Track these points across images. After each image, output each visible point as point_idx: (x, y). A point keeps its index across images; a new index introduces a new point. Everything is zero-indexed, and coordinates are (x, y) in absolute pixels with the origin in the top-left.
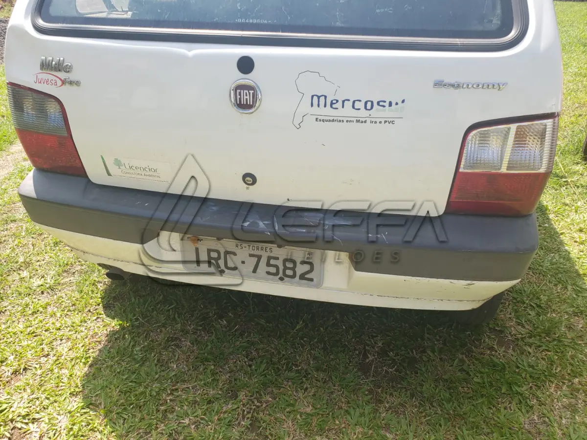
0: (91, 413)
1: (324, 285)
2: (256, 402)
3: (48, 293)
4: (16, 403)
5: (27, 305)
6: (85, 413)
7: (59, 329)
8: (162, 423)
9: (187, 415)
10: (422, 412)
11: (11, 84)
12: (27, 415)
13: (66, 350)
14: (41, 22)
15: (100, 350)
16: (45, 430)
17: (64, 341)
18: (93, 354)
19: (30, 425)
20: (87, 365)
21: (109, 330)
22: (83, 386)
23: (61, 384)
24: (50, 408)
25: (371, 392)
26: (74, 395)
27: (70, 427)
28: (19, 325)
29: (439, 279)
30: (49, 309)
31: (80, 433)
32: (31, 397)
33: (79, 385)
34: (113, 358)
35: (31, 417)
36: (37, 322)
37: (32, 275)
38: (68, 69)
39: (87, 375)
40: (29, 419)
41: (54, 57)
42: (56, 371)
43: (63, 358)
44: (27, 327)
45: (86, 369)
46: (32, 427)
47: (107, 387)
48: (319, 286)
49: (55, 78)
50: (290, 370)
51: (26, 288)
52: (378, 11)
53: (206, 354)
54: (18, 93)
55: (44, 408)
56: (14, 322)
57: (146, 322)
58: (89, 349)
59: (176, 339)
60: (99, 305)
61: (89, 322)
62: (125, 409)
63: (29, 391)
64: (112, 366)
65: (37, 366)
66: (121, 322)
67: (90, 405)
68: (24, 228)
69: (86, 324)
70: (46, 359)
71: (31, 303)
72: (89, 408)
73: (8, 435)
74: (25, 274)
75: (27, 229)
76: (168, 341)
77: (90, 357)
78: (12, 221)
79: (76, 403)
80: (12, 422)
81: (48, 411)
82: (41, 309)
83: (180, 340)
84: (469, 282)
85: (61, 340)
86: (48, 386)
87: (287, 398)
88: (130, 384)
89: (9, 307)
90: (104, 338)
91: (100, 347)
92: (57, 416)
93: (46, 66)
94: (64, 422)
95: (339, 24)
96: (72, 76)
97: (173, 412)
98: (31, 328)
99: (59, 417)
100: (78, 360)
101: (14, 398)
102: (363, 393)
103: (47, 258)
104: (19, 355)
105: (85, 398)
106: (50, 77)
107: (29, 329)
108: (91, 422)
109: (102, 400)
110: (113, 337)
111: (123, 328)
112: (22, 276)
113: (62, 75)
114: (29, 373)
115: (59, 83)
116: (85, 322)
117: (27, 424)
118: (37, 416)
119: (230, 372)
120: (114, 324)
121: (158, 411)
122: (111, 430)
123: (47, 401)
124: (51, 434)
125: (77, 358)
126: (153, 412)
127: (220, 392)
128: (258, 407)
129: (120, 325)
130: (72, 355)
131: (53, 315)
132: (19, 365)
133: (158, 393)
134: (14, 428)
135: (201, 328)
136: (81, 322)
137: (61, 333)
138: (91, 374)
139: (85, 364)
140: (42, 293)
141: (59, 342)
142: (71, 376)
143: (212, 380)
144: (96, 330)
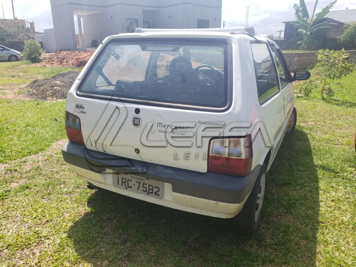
0: (69, 240)
1: (164, 198)
2: (133, 248)
3: (68, 194)
4: (44, 232)
5: (59, 198)
6: (67, 239)
7: (68, 208)
8: (93, 248)
9: (104, 247)
10: (202, 264)
11: (66, 111)
12: (46, 236)
13: (68, 216)
14: (78, 92)
15: (80, 219)
16: (51, 243)
17: (68, 213)
18: (77, 219)
19: (46, 240)
20: (73, 223)
21: (86, 212)
22: (69, 230)
23: (62, 228)
24: (55, 235)
25: (183, 252)
26: (65, 233)
27: (60, 243)
28: (54, 205)
29: (204, 199)
30: (67, 201)
31: (63, 246)
32: (50, 230)
33: (68, 229)
34: (84, 222)
35: (47, 237)
36: (61, 204)
37: (65, 187)
38: (83, 108)
39: (72, 226)
40: (47, 238)
41: (80, 104)
42: (61, 223)
43: (65, 219)
44: (57, 206)
45: (72, 224)
46: (47, 241)
47: (77, 232)
48: (161, 198)
49: (79, 111)
50: (152, 238)
51: (61, 191)
52: (182, 96)
53: (120, 227)
54: (68, 114)
55: (53, 235)
56: (53, 203)
57: (102, 211)
58: (76, 217)
59: (111, 219)
60: (86, 202)
61: (80, 208)
62: (82, 241)
63: (50, 228)
64: (82, 225)
65: (56, 220)
66: (92, 209)
67: (69, 237)
68: (68, 168)
69: (78, 208)
70: (59, 218)
71: (61, 197)
72: (69, 238)
73: (38, 242)
74: (62, 186)
75: (69, 169)
76: (107, 219)
77: (75, 220)
78: (64, 165)
79: (65, 236)
80: (40, 238)
81: (54, 236)
82: (63, 200)
83: (112, 220)
84: (215, 202)
85: (67, 212)
86: (57, 228)
87: (145, 248)
88: (87, 232)
89: (53, 198)
90: (83, 215)
91: (80, 217)
92: (56, 239)
93: (77, 106)
94: (58, 241)
95: (169, 100)
96: (84, 110)
97: (99, 245)
98: (58, 206)
99: (57, 239)
100: (70, 221)
101: (44, 230)
102: (179, 252)
103: (73, 181)
104: (50, 215)
105: (69, 234)
106: (78, 110)
107: (57, 207)
108: (68, 243)
109: (74, 236)
110: (87, 214)
111: (91, 211)
112: (61, 187)
113: (81, 110)
114: (52, 222)
115: (80, 112)
116: (78, 207)
117: (45, 239)
118: (50, 237)
119: (127, 235)
120: (89, 210)
121: (93, 244)
122: (74, 247)
123: (55, 233)
124: (53, 244)
125: (70, 220)
126: (91, 244)
127: (120, 241)
128: (133, 249)
129: (91, 210)
130: (70, 218)
131: (67, 203)
132: (49, 219)
133: (96, 237)
134: (41, 240)
135: (122, 216)
136: (77, 207)
137: (68, 210)
138: (74, 226)
139: (73, 222)
140: (66, 194)
141: (66, 213)
142: (66, 225)
143: (119, 237)
144: (81, 211)
